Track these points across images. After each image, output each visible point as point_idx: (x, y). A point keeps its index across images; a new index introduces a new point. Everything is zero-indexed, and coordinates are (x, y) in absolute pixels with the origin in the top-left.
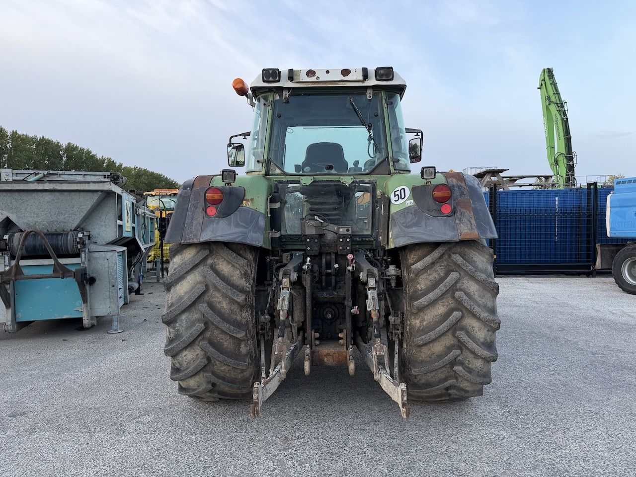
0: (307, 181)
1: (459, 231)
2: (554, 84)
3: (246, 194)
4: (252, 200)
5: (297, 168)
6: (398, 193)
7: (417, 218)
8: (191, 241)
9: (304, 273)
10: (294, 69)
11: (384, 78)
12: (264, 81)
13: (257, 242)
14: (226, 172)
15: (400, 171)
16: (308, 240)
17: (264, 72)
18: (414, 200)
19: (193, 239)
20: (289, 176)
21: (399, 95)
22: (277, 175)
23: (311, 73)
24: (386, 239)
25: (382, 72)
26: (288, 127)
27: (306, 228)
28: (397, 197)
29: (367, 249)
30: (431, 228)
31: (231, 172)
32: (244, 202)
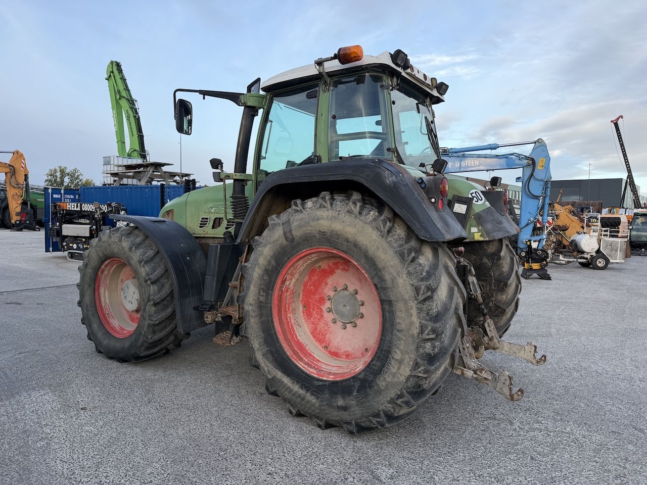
2: (124, 80)
18: (489, 202)
19: (448, 235)
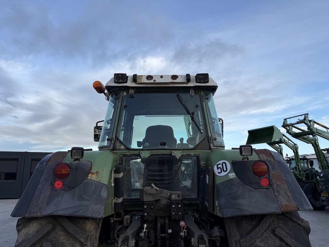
0: (146, 154)
1: (279, 204)
3: (93, 168)
4: (97, 173)
5: (139, 144)
6: (220, 166)
7: (240, 190)
8: (35, 215)
9: (141, 241)
10: (138, 75)
11: (202, 81)
12: (115, 82)
13: (97, 214)
14: (75, 149)
15: (218, 147)
16: (145, 207)
17: (115, 75)
18: (235, 174)
19: (37, 213)
20: (131, 151)
21: (212, 93)
22: (123, 150)
23: (150, 77)
24: (212, 205)
25: (201, 77)
26: (135, 116)
27: (144, 195)
28: (220, 169)
29: (194, 210)
30: (255, 200)
31: (79, 150)
32: (90, 175)
